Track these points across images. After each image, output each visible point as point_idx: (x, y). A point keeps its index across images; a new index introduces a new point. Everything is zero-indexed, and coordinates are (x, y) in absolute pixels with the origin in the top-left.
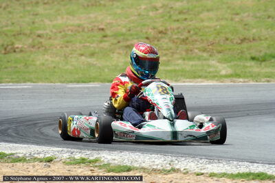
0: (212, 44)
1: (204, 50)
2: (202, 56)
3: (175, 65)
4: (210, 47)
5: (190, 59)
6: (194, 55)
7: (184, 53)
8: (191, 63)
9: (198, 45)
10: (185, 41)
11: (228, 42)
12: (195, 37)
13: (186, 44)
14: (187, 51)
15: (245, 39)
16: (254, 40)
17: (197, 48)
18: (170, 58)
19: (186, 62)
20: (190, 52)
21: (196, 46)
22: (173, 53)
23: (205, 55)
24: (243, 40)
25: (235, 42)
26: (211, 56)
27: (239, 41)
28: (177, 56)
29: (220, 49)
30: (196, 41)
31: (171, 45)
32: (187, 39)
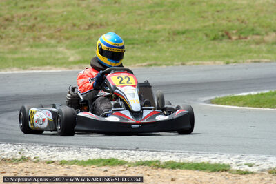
0: (60, 31)
1: (52, 37)
2: (50, 43)
3: (22, 52)
4: (58, 34)
5: (37, 46)
6: (42, 42)
7: (31, 40)
8: (39, 50)
9: (46, 32)
10: (32, 28)
11: (75, 28)
12: (42, 24)
13: (33, 31)
14: (34, 38)
15: (92, 25)
16: (101, 25)
17: (44, 35)
18: (18, 46)
19: (34, 49)
20: (37, 40)
21: (43, 33)
22: (20, 41)
23: (53, 42)
24: (91, 26)
25: (82, 28)
26: (59, 42)
27: (87, 27)
28: (24, 44)
29: (67, 35)
30: (43, 28)
31: (17, 32)
32: (34, 26)
